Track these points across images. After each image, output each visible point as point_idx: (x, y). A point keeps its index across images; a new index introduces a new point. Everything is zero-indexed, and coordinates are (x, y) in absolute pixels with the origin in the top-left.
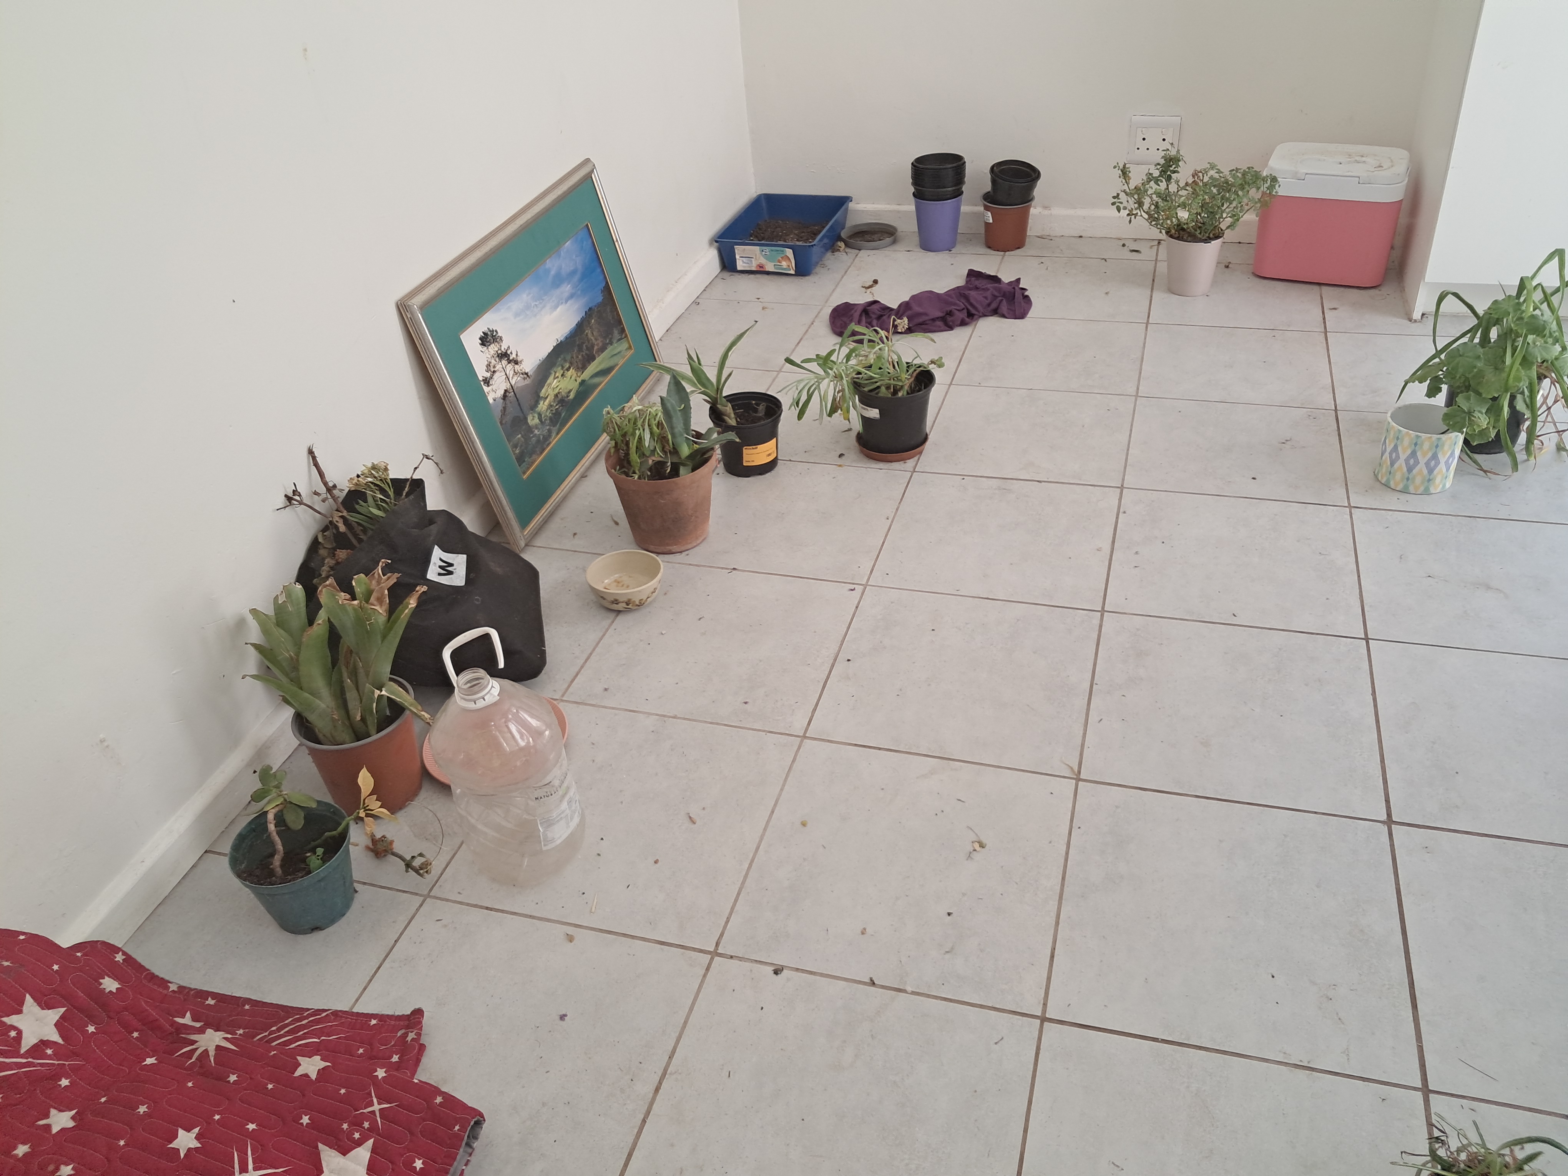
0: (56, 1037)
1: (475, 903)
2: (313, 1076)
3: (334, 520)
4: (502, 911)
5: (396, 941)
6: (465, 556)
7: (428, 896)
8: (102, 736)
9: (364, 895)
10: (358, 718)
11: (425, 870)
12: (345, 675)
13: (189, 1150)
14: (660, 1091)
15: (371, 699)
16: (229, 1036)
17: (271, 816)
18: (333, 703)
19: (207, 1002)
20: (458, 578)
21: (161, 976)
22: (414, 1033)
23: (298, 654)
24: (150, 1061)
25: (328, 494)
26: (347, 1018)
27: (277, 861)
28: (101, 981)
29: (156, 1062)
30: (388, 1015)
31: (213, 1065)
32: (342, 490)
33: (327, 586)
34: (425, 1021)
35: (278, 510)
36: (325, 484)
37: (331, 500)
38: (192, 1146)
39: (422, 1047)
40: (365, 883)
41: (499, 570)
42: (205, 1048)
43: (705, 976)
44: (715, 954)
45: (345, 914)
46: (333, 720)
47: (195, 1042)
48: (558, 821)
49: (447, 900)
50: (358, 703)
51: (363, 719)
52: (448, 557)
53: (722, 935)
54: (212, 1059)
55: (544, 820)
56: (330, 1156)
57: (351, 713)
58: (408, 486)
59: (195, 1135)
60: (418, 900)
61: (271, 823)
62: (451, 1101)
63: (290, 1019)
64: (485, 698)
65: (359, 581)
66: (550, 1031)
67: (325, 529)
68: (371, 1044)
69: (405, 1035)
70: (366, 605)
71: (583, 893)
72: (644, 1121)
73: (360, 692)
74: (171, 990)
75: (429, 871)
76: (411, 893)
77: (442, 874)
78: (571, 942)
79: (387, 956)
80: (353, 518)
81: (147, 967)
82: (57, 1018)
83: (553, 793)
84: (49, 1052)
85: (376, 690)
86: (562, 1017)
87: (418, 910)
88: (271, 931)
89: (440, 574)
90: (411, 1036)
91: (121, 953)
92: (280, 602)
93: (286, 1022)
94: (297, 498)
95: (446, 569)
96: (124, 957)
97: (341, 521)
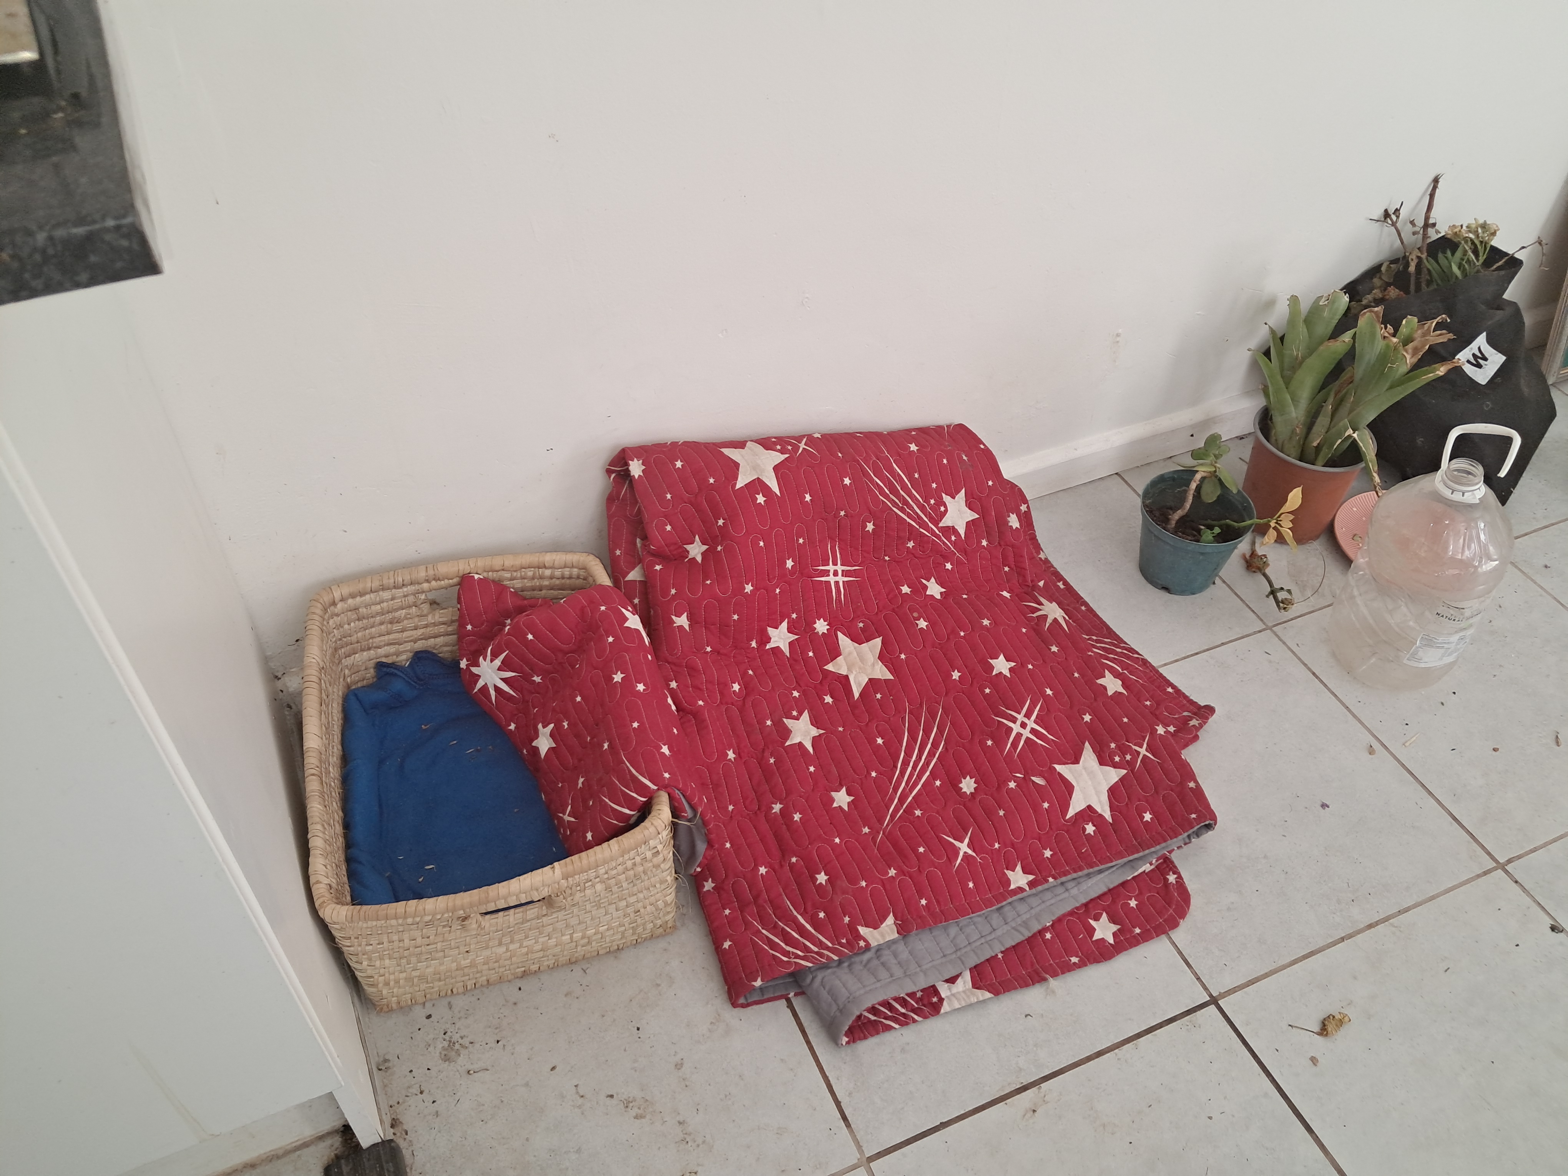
0: (962, 532)
1: (1306, 663)
2: (1110, 693)
3: (1410, 257)
4: (1325, 685)
5: (1223, 644)
6: (1504, 358)
7: (1271, 628)
8: (1120, 331)
9: (1217, 590)
10: (1315, 444)
11: (1285, 606)
12: (1331, 400)
13: (1001, 673)
14: (1373, 929)
15: (1340, 435)
16: (1067, 618)
17: (1198, 477)
18: (1303, 418)
19: (1058, 584)
20: (1482, 376)
21: (1040, 541)
22: (1198, 722)
23: (1304, 359)
24: (1006, 594)
25: (1422, 229)
26: (1151, 671)
27: (1177, 516)
28: (1011, 514)
29: (1009, 598)
30: (1184, 693)
31: (1046, 629)
32: (1438, 232)
33: (1373, 312)
34: (1212, 720)
35: (1371, 219)
36: (1427, 218)
37: (1420, 236)
38: (1004, 673)
39: (1196, 738)
40: (1224, 582)
41: (1526, 390)
42: (1046, 614)
43: (1479, 876)
44: (1502, 867)
45: (1194, 594)
46: (1293, 432)
47: (1041, 604)
48: (1438, 647)
49: (1284, 643)
50: (1323, 431)
51: (1318, 448)
52: (1488, 350)
53: (1519, 857)
54: (1047, 625)
55: (1427, 637)
56: (1090, 757)
57: (1311, 436)
58: (1504, 260)
59: (1010, 667)
60: (1260, 626)
61: (1195, 481)
62: (1199, 792)
63: (1109, 640)
64: (1466, 494)
65: (1409, 323)
66: (1306, 808)
67: (1394, 261)
68: (1158, 704)
69: (1191, 719)
70: (1401, 348)
71: (1407, 724)
72: (1342, 939)
73: (1332, 423)
74: (1040, 556)
75: (1286, 610)
76: (1258, 616)
77: (1292, 619)
78: (1370, 754)
79: (1208, 650)
80: (1429, 264)
81: (1035, 528)
82: (971, 519)
83: (1457, 619)
84: (953, 538)
85: (1350, 429)
86: (1324, 806)
87: (1255, 633)
88: (1131, 567)
89: (1468, 362)
90: (1194, 722)
91: (1026, 505)
92: (1321, 304)
93: (1106, 640)
94: (1394, 217)
95: (1478, 360)
96: (1026, 510)
97: (1416, 261)
